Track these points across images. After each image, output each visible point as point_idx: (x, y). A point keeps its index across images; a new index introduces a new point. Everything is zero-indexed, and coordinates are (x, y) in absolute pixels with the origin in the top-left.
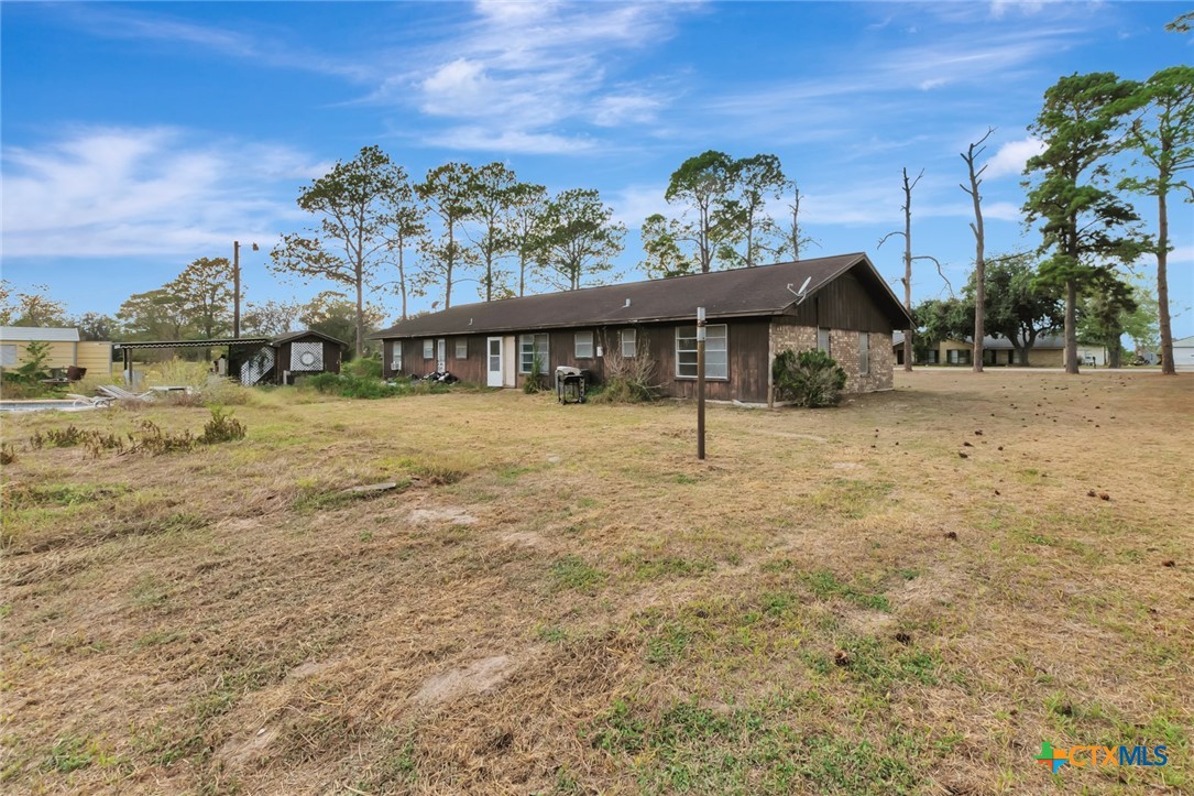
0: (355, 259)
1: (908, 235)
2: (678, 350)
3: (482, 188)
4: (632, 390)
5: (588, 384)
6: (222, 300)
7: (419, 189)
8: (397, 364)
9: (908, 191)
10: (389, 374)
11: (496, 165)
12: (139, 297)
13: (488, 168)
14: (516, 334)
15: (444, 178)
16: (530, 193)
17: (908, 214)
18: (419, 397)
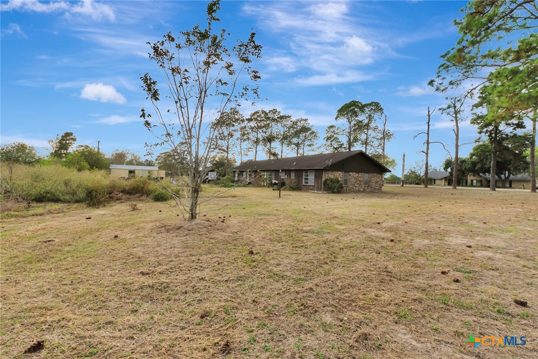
0: (227, 144)
1: (428, 134)
2: (304, 177)
3: (269, 118)
4: (290, 187)
5: (281, 185)
6: (186, 155)
7: (247, 120)
8: (236, 179)
9: (429, 116)
10: (233, 181)
11: (274, 109)
12: (162, 154)
13: (272, 111)
14: (267, 171)
15: (256, 117)
16: (286, 118)
17: (429, 125)
18: (240, 188)
